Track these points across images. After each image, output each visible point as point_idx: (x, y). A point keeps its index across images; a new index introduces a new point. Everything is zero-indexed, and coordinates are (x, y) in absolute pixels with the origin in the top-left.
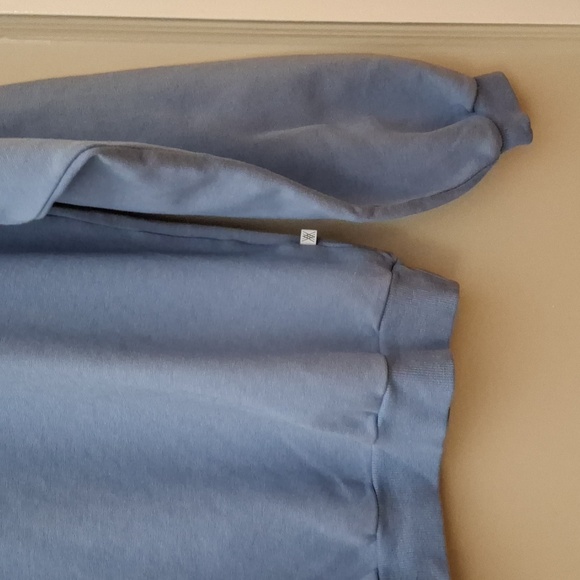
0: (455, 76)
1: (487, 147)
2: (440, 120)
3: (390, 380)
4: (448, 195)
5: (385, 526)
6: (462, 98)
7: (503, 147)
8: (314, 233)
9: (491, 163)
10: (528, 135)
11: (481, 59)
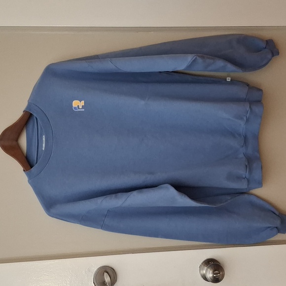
0: (262, 40)
1: (269, 56)
2: (258, 50)
3: (250, 107)
4: (260, 67)
5: (246, 144)
6: (263, 45)
7: (273, 56)
8: (230, 78)
9: (270, 60)
10: (278, 53)
11: (267, 35)
